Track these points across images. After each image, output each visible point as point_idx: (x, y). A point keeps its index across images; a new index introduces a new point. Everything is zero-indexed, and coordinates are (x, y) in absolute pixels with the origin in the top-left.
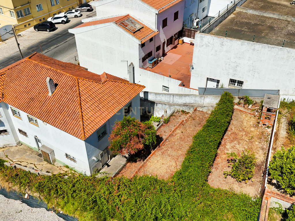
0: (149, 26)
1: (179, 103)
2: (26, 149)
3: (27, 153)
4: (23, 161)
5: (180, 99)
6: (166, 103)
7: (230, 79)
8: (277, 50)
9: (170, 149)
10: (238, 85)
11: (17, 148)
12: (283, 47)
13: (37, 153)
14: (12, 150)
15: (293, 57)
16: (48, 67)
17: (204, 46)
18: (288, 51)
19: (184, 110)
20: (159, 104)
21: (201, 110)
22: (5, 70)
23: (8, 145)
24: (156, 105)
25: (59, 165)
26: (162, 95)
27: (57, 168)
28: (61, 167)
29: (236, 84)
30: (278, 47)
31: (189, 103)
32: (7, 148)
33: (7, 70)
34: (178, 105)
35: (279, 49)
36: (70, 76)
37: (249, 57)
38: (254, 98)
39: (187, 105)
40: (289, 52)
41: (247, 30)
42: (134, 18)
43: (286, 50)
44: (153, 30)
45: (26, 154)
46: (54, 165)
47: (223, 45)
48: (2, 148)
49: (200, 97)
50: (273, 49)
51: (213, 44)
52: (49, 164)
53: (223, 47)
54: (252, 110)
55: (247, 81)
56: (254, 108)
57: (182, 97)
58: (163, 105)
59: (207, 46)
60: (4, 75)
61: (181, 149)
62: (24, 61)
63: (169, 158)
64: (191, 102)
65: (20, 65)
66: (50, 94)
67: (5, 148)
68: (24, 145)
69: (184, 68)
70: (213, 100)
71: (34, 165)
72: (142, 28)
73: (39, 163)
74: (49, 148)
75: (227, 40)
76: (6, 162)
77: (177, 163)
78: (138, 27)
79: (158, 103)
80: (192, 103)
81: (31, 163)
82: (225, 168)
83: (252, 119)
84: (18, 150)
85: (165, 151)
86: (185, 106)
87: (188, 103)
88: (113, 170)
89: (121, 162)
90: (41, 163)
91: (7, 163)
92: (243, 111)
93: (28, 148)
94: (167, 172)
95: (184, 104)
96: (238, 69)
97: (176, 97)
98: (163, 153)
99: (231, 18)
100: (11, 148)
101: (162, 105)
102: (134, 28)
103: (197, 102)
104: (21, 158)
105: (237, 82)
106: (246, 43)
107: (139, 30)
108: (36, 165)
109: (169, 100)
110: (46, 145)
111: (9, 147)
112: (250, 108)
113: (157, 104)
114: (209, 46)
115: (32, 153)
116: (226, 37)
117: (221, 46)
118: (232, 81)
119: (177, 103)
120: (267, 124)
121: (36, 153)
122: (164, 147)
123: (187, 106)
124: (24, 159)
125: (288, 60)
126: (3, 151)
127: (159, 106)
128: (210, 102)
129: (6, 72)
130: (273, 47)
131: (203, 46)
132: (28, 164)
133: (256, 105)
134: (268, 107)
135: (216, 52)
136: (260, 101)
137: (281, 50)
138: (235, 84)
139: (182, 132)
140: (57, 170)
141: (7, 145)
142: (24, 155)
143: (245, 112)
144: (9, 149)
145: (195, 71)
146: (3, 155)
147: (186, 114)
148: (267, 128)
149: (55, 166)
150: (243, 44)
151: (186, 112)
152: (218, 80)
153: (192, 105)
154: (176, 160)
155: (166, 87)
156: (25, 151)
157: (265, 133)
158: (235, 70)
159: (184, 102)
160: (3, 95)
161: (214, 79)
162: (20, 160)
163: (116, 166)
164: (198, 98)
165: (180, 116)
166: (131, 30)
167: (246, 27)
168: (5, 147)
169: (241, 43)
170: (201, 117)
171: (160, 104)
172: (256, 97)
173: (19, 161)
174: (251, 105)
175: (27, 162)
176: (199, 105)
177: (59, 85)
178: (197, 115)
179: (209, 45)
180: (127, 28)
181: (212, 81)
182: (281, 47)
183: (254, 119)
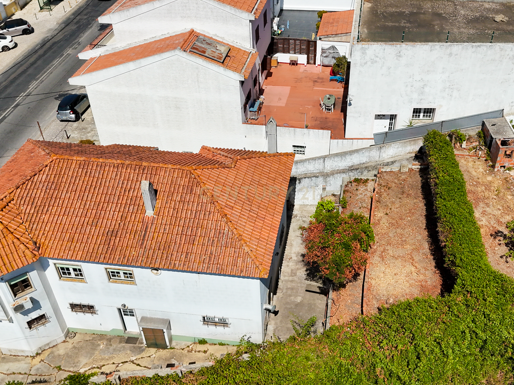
0: (238, 44)
1: (341, 168)
2: (91, 339)
3: (99, 345)
4: (102, 364)
5: (343, 161)
6: (318, 173)
7: (414, 109)
8: (485, 49)
9: (388, 247)
10: (424, 116)
11: (69, 345)
12: (491, 42)
13: (121, 339)
14: (61, 351)
15: (508, 55)
16: (115, 162)
17: (369, 63)
18: (501, 47)
19: (359, 178)
20: (304, 179)
21: (388, 170)
22: (10, 191)
23: (48, 344)
24: (300, 183)
25: (184, 344)
26: (308, 162)
27: (182, 351)
28: (188, 347)
29: (422, 115)
30: (484, 44)
31: (358, 163)
32: (46, 353)
33: (12, 189)
34: (340, 173)
35: (488, 47)
36: (175, 167)
37: (444, 68)
38: (466, 130)
39: (357, 167)
40: (502, 50)
41: (408, 25)
42: (205, 36)
43: (498, 47)
44: (247, 51)
45: (98, 348)
46: (173, 348)
47: (400, 56)
48: (36, 356)
49: (377, 149)
50: (479, 48)
51: (384, 58)
52: (161, 350)
53: (401, 58)
54: (469, 149)
55: (441, 106)
56: (471, 146)
57: (345, 156)
58: (313, 178)
59: (373, 62)
60: (12, 202)
61: (405, 240)
62: (49, 162)
63: (399, 263)
64: (362, 162)
65: (42, 172)
66: (150, 213)
67: (41, 355)
68: (80, 334)
69: (309, 107)
70: (400, 149)
71: (132, 362)
72: (229, 51)
73: (139, 356)
74: (159, 319)
75: (407, 46)
76: (93, 375)
77: (416, 265)
78: (223, 50)
79: (302, 178)
80: (364, 163)
81: (122, 363)
82: (496, 249)
83: (478, 163)
84: (74, 347)
85: (382, 252)
86: (353, 171)
87: (356, 164)
88: (288, 317)
89: (292, 298)
90: (144, 354)
91: (95, 377)
92: (459, 155)
93: (94, 336)
94: (411, 285)
95: (350, 167)
96: (427, 89)
97: (336, 160)
98: (382, 257)
99: (369, 9)
100: (54, 349)
101: (310, 179)
102: (218, 53)
103: (373, 159)
104: (94, 361)
105: (422, 111)
106: (438, 46)
107: (227, 56)
108: (135, 361)
109: (321, 167)
110: (148, 316)
111: (50, 348)
112: (465, 147)
113: (300, 180)
114: (376, 62)
115: (110, 341)
116: (402, 42)
117: (397, 59)
118: (417, 111)
119: (337, 169)
120: (506, 165)
121: (118, 340)
122: (375, 247)
123: (357, 169)
124: (102, 359)
125: (501, 61)
126: (42, 360)
127: (305, 182)
128: (396, 154)
129: (13, 194)
130: (478, 46)
131: (366, 63)
132: (117, 366)
133: (472, 141)
134: (502, 139)
135: (389, 69)
136: (475, 133)
137: (491, 48)
138: (419, 116)
139: (387, 214)
140: (186, 356)
141: (45, 346)
142: (97, 352)
143: (461, 155)
144: (52, 353)
145: (354, 107)
146: (49, 370)
147: (363, 183)
148: (507, 171)
149: (176, 350)
150: (432, 48)
151: (361, 179)
152: (391, 115)
153: (366, 165)
154: (411, 261)
155: (298, 147)
156: (93, 344)
157: (510, 179)
158: (422, 93)
159: (350, 164)
160: (35, 243)
161: (384, 115)
162: (94, 366)
163: (290, 308)
164: (373, 152)
165: (357, 189)
166: (216, 59)
167: (404, 21)
168: (41, 352)
169: (430, 47)
170: (396, 181)
171: (307, 179)
172: (468, 129)
173: (94, 368)
174: (465, 143)
175: (113, 363)
176: (378, 162)
177: (159, 190)
178: (388, 180)
179: (378, 59)
180: (206, 55)
181: (381, 118)
182: (490, 44)
183: (479, 163)
